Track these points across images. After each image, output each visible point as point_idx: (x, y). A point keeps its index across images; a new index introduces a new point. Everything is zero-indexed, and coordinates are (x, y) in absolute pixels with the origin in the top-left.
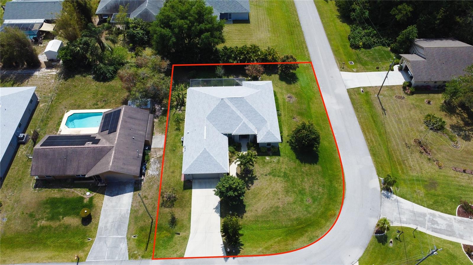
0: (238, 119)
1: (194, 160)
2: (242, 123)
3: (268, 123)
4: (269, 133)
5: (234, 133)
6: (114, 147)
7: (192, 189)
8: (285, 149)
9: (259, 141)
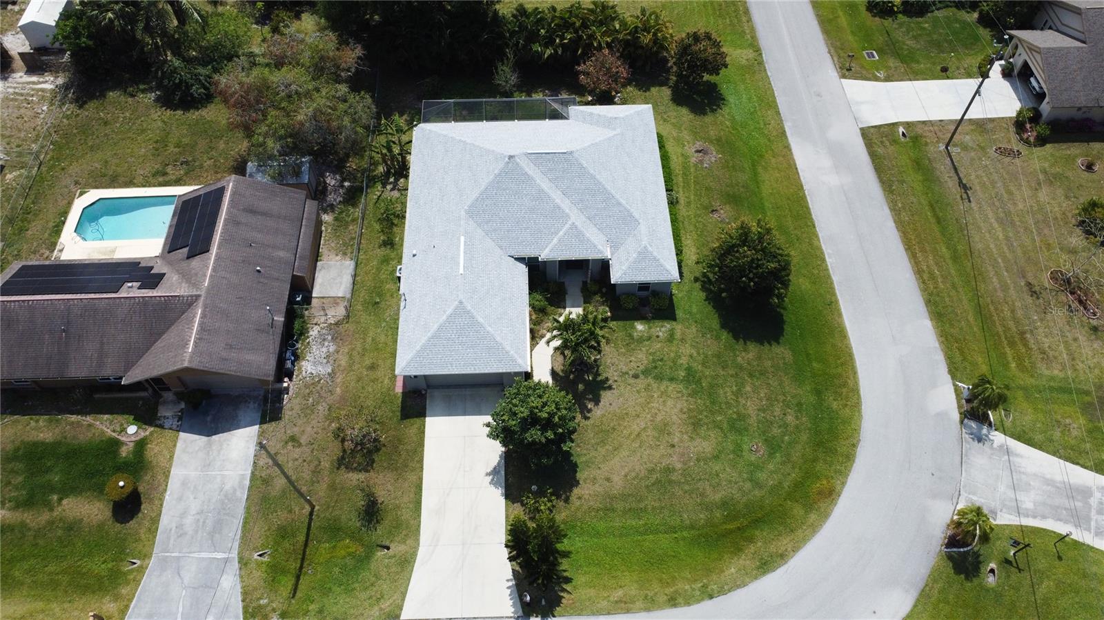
0: (557, 214)
1: (429, 335)
2: (567, 226)
3: (643, 228)
4: (644, 255)
5: (544, 255)
6: (202, 298)
7: (425, 416)
8: (691, 301)
9: (616, 276)
